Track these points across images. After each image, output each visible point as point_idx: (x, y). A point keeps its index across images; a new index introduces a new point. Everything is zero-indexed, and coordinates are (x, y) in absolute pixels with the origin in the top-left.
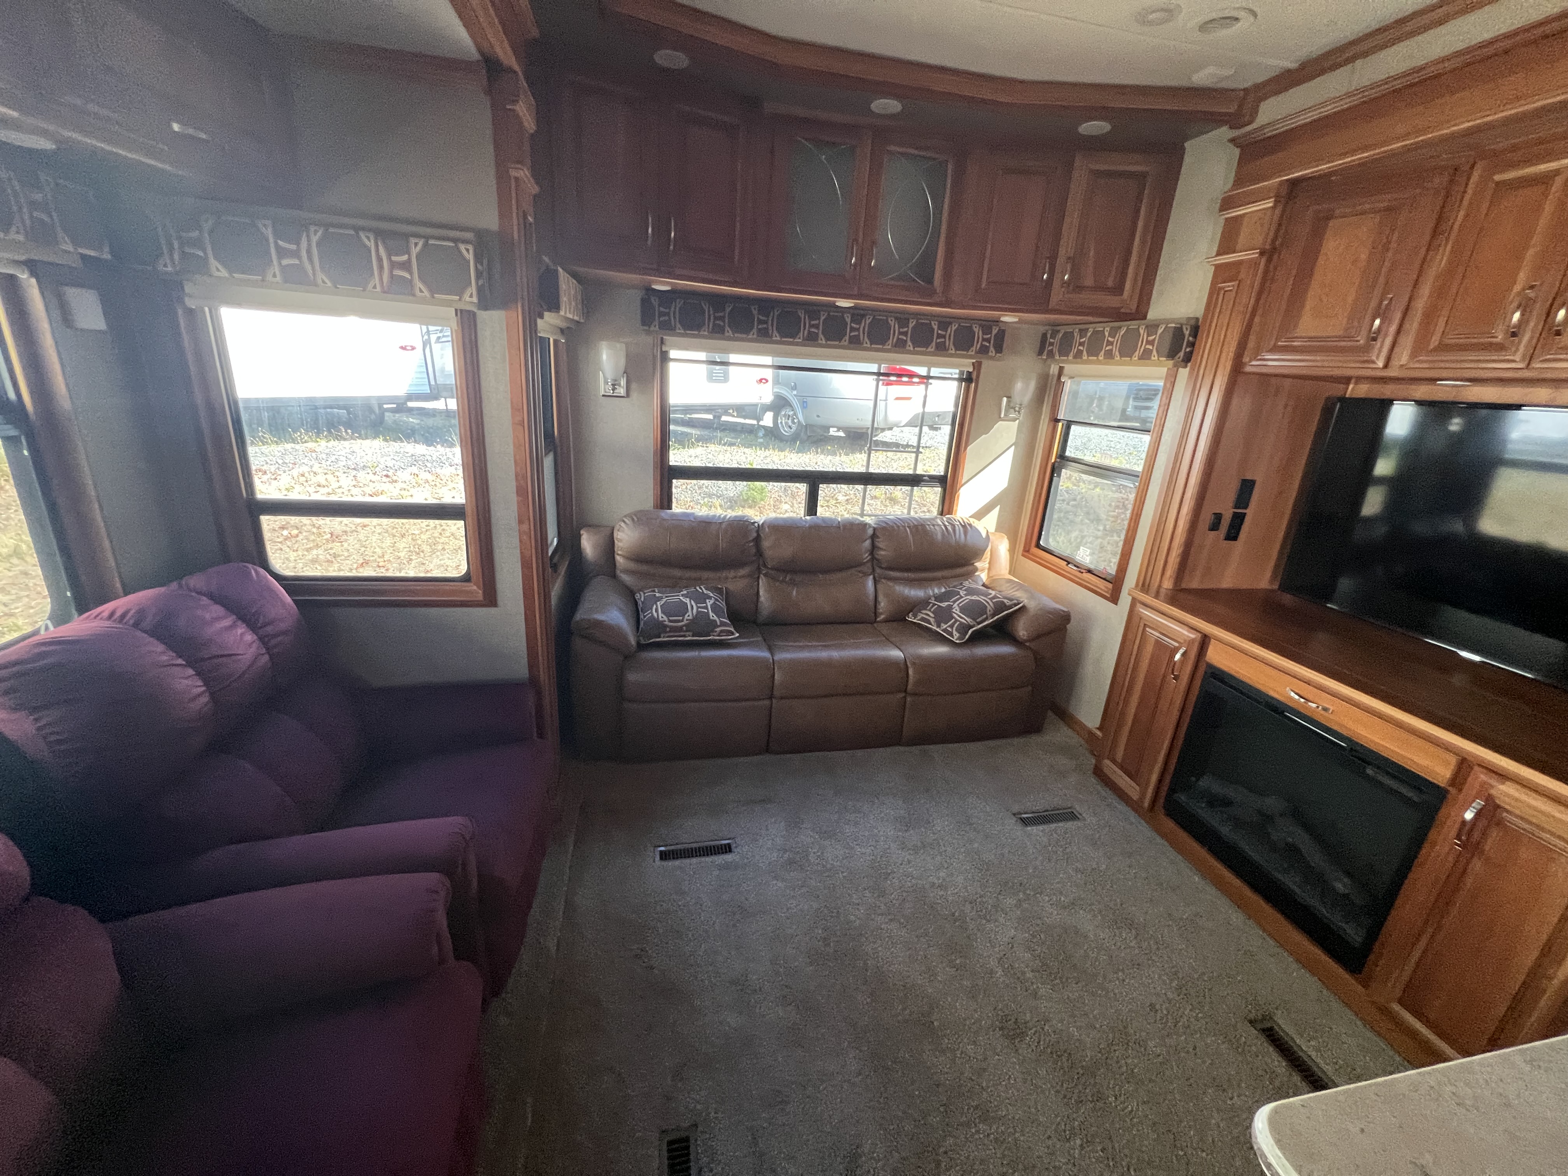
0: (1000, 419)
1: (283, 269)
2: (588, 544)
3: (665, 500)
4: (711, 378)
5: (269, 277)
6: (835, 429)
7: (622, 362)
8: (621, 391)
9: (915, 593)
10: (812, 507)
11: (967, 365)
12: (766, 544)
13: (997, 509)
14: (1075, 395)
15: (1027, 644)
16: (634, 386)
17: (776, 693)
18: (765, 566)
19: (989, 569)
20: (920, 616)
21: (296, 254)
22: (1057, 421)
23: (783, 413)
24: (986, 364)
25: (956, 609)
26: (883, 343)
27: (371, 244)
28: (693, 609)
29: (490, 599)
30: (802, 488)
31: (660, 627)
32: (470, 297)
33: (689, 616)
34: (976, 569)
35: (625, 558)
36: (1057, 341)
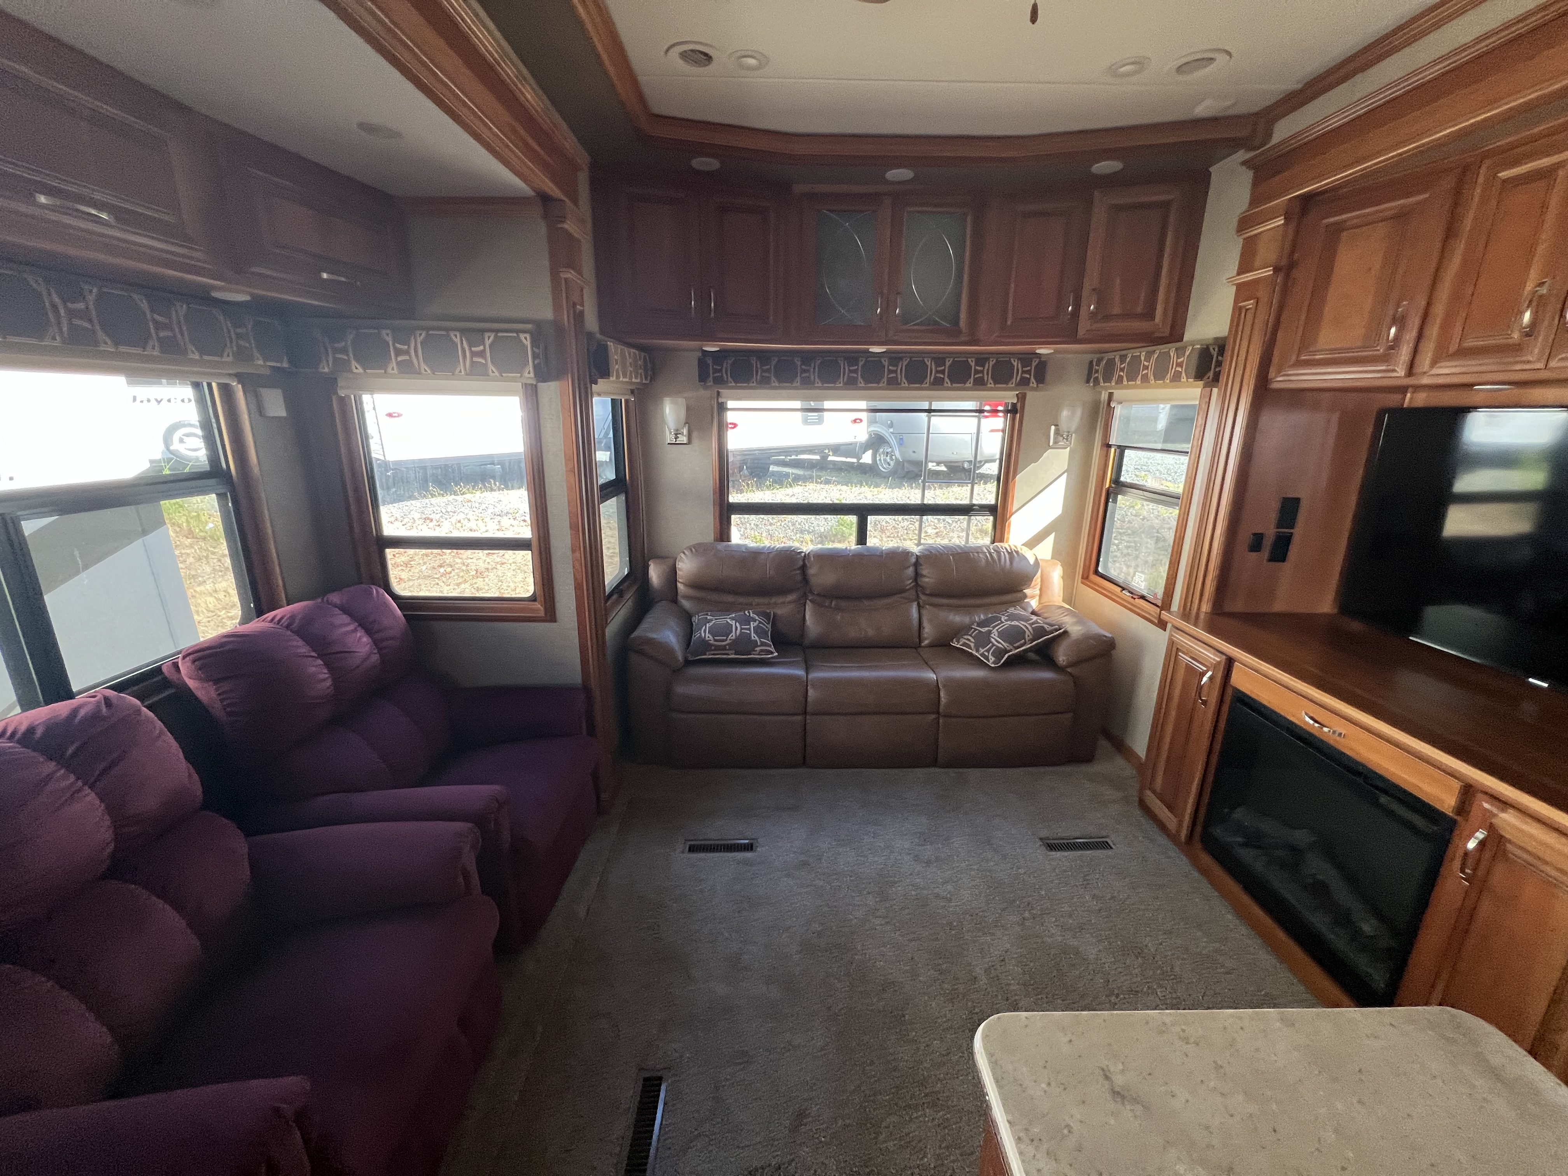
0: (1050, 447)
1: (398, 363)
2: (655, 574)
3: (723, 534)
4: (806, 422)
6: (934, 464)
7: (683, 412)
8: (683, 439)
9: (958, 619)
10: (862, 537)
11: (1010, 397)
12: (812, 571)
13: (1052, 536)
14: (1127, 419)
15: (1069, 670)
16: (695, 434)
17: (809, 709)
18: (811, 592)
19: (1040, 596)
20: (962, 641)
21: (407, 352)
22: (1109, 446)
23: (881, 450)
24: (1030, 395)
25: (995, 635)
26: (922, 383)
27: (458, 340)
28: (737, 629)
29: (551, 615)
30: (853, 519)
31: (705, 645)
32: (529, 374)
33: (733, 636)
34: (1025, 596)
35: (685, 585)
36: (1101, 368)
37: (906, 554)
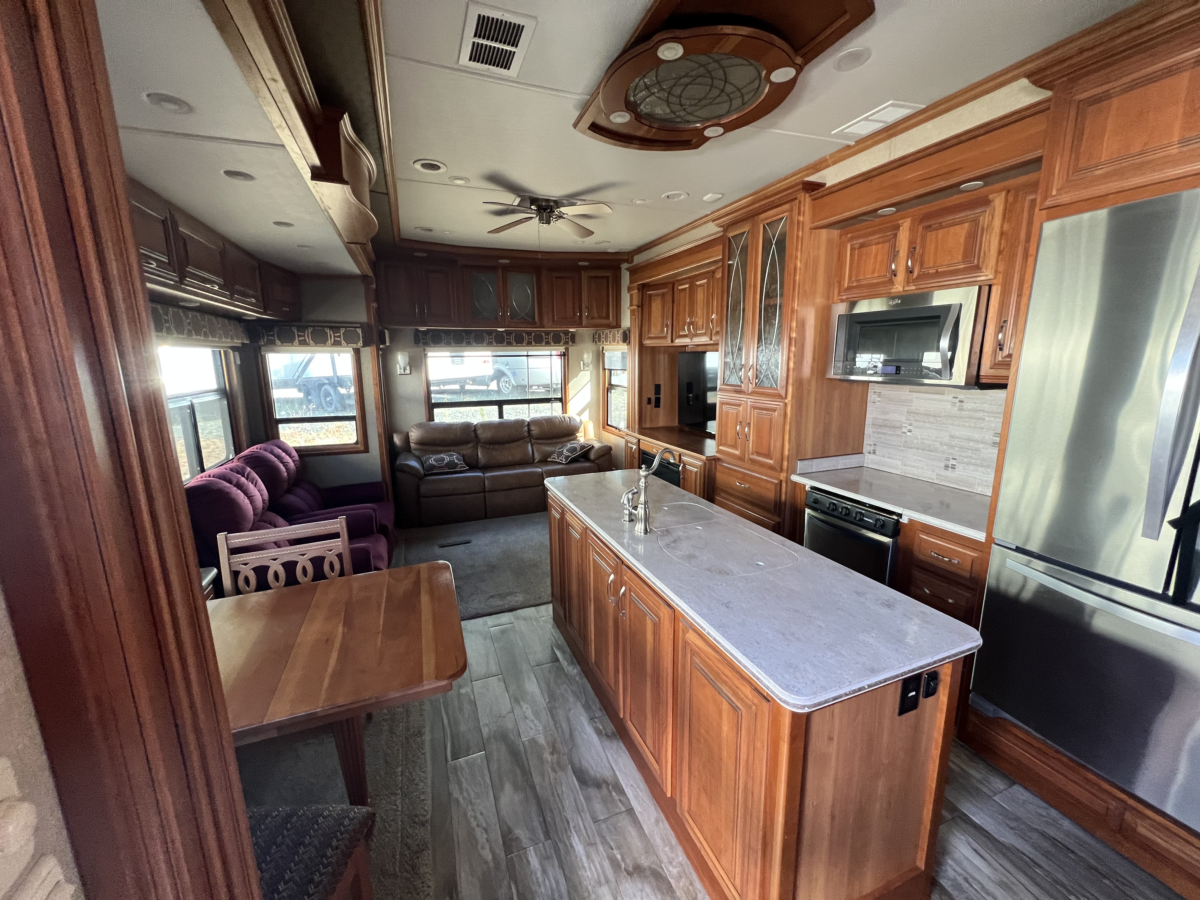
0: (581, 370)
1: (299, 341)
2: (397, 440)
3: (431, 418)
4: (453, 362)
5: (294, 344)
6: (536, 387)
7: (407, 360)
8: (408, 372)
9: (549, 449)
10: (501, 415)
11: (562, 349)
12: (479, 432)
13: (588, 410)
14: (610, 358)
15: (596, 462)
16: (413, 369)
17: (486, 490)
18: (480, 442)
19: (585, 436)
20: (552, 457)
21: (304, 336)
22: (605, 369)
23: (502, 380)
24: (570, 348)
25: (565, 451)
26: (522, 343)
27: (328, 331)
28: (447, 459)
29: (366, 450)
30: (496, 408)
31: (433, 467)
32: (360, 344)
33: (446, 461)
34: (577, 436)
35: (415, 443)
36: (597, 336)
37: (523, 421)
